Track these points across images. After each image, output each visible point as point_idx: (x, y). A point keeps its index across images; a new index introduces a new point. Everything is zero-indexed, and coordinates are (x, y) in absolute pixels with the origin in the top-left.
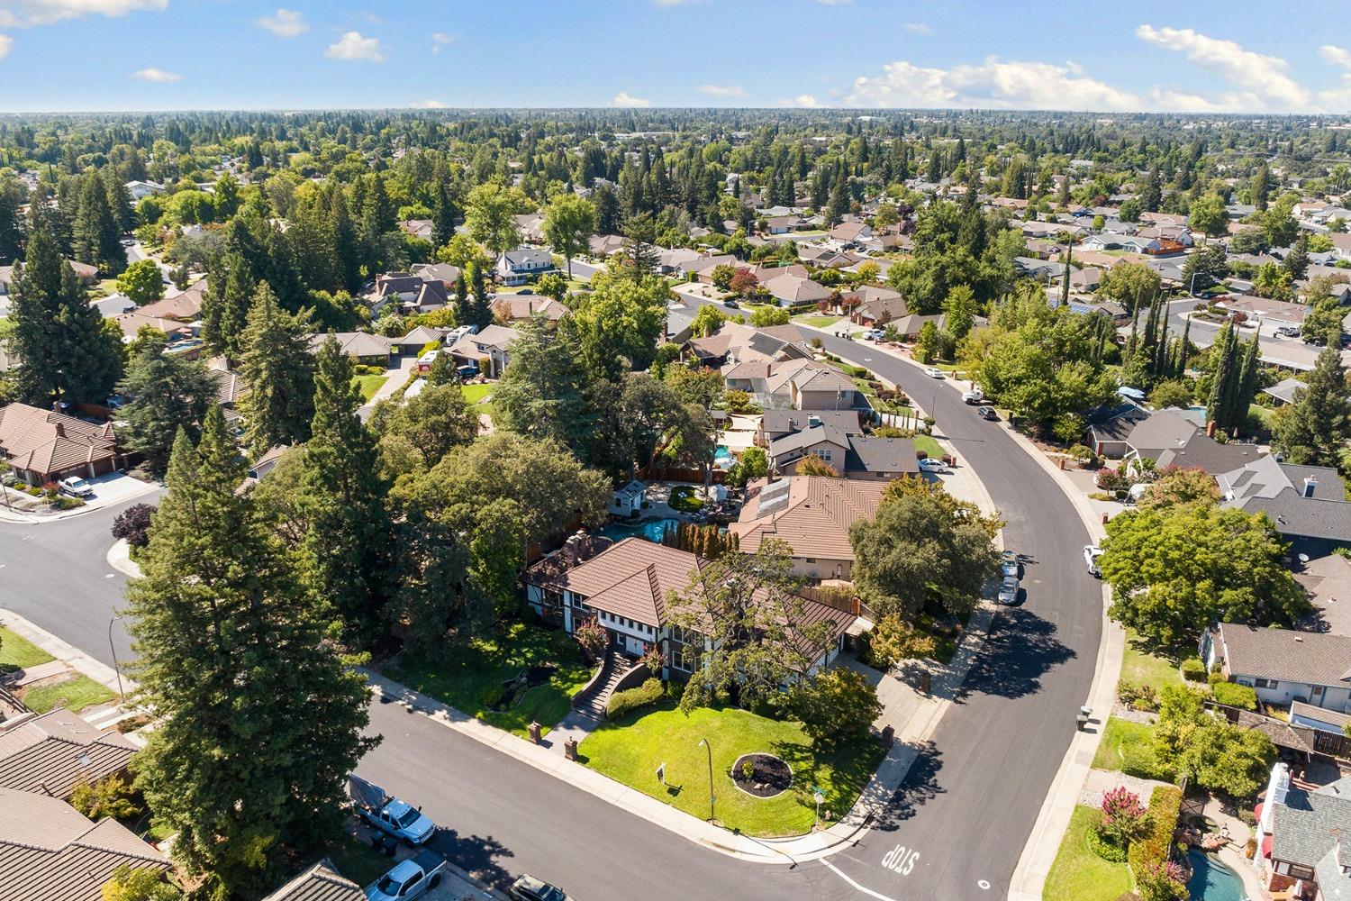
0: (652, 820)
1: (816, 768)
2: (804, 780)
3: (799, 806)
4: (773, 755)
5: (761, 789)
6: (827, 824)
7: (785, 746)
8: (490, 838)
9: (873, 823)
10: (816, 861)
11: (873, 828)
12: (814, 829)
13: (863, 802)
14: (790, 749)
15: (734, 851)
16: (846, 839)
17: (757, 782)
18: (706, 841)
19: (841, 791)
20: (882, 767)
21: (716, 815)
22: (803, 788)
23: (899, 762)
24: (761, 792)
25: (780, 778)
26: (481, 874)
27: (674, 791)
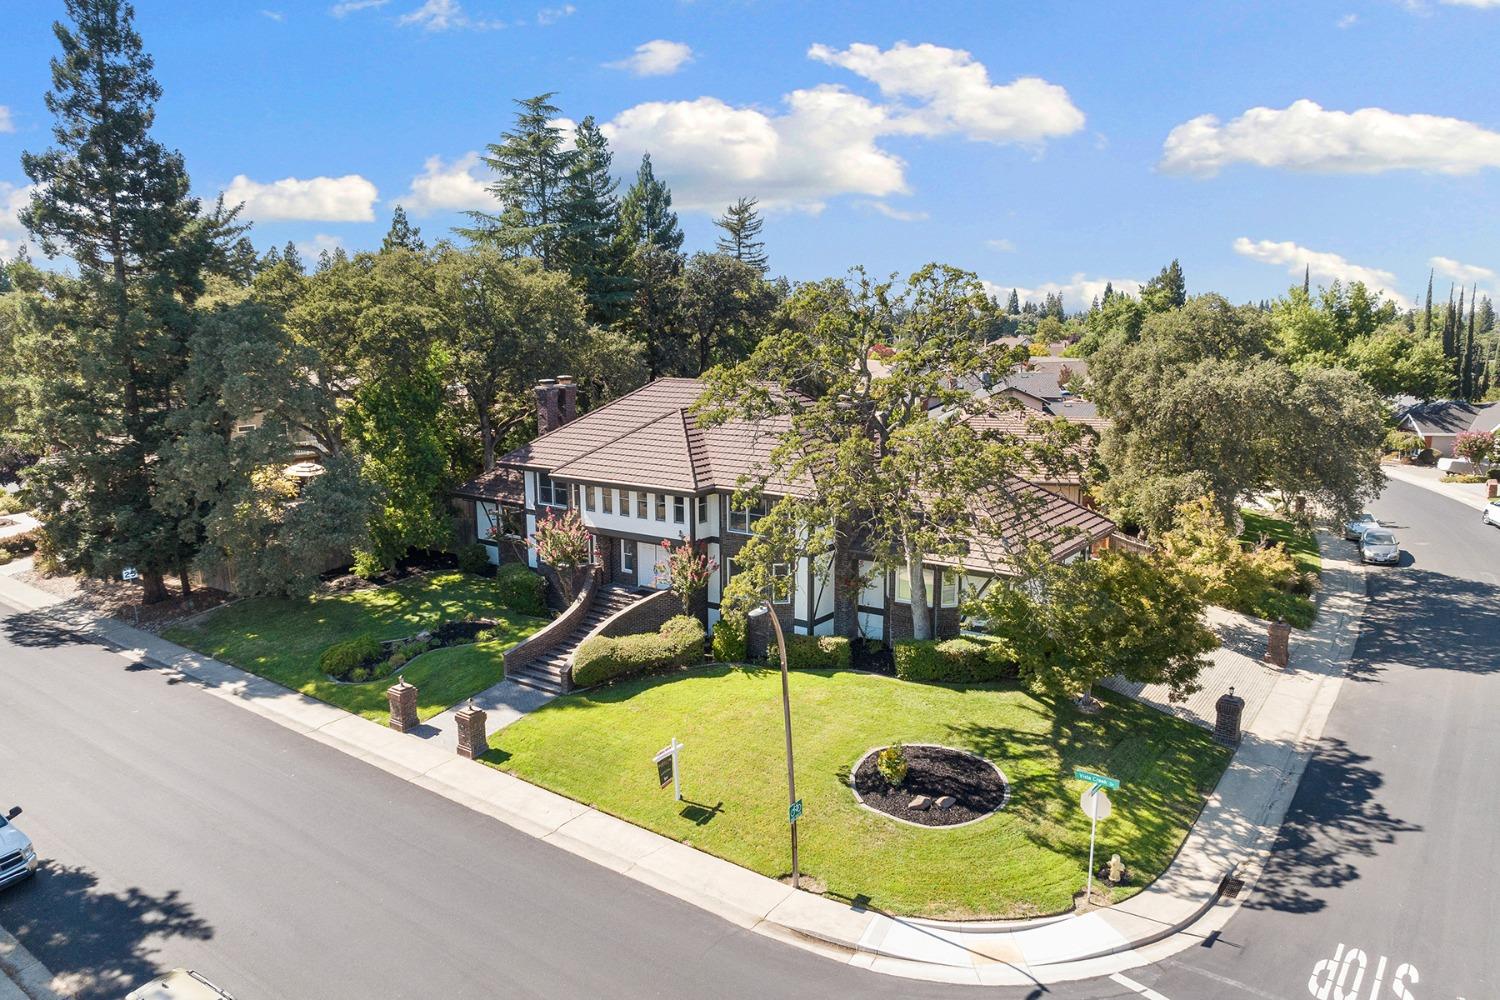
0: (631, 874)
1: (1066, 772)
2: (1042, 796)
3: (1032, 847)
4: (957, 746)
5: (926, 808)
6: (1116, 892)
7: (985, 732)
8: (173, 895)
9: (1243, 895)
10: (1103, 980)
11: (1247, 904)
12: (1081, 902)
13: (1203, 848)
14: (1000, 740)
15: (852, 949)
16: (1178, 929)
17: (917, 792)
18: (773, 926)
19: (1138, 822)
20: (1226, 781)
21: (805, 864)
22: (1040, 810)
23: (1268, 774)
24: (926, 814)
25: (977, 789)
26: (89, 980)
27: (697, 814)
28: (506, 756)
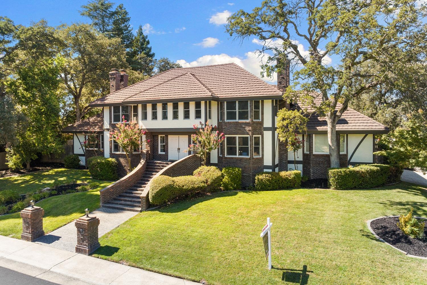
28: (116, 250)
